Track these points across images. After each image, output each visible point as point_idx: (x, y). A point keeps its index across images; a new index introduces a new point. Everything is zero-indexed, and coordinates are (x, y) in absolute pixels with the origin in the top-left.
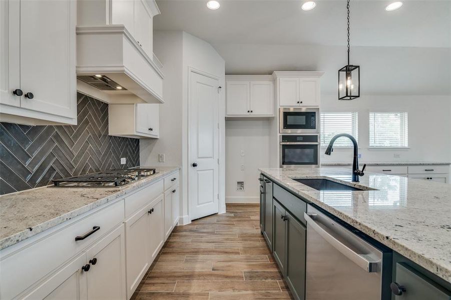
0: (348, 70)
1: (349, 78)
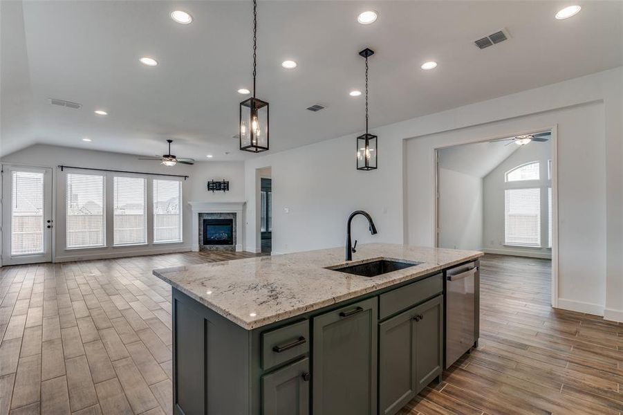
0: (255, 105)
1: (254, 118)
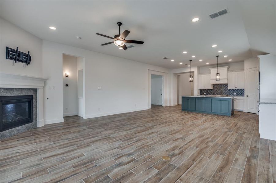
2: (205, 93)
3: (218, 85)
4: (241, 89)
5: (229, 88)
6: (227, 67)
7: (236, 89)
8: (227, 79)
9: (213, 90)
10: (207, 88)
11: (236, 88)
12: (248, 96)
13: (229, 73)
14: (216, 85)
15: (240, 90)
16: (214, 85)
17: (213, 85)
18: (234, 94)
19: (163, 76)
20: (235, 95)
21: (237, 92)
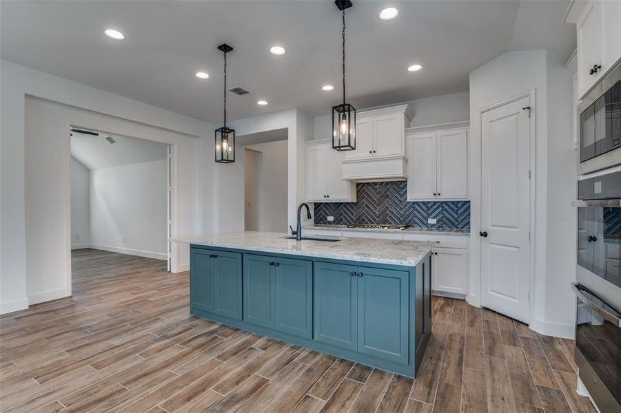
2: (330, 218)
3: (375, 184)
4: (453, 202)
5: (411, 197)
6: (404, 107)
7: (436, 203)
8: (406, 160)
9: (356, 204)
10: (334, 198)
11: (439, 199)
12: (484, 235)
13: (411, 137)
14: (368, 184)
15: (452, 206)
16: (361, 187)
17: (358, 185)
18: (432, 221)
19: (170, 146)
20: (433, 225)
21: (441, 212)
